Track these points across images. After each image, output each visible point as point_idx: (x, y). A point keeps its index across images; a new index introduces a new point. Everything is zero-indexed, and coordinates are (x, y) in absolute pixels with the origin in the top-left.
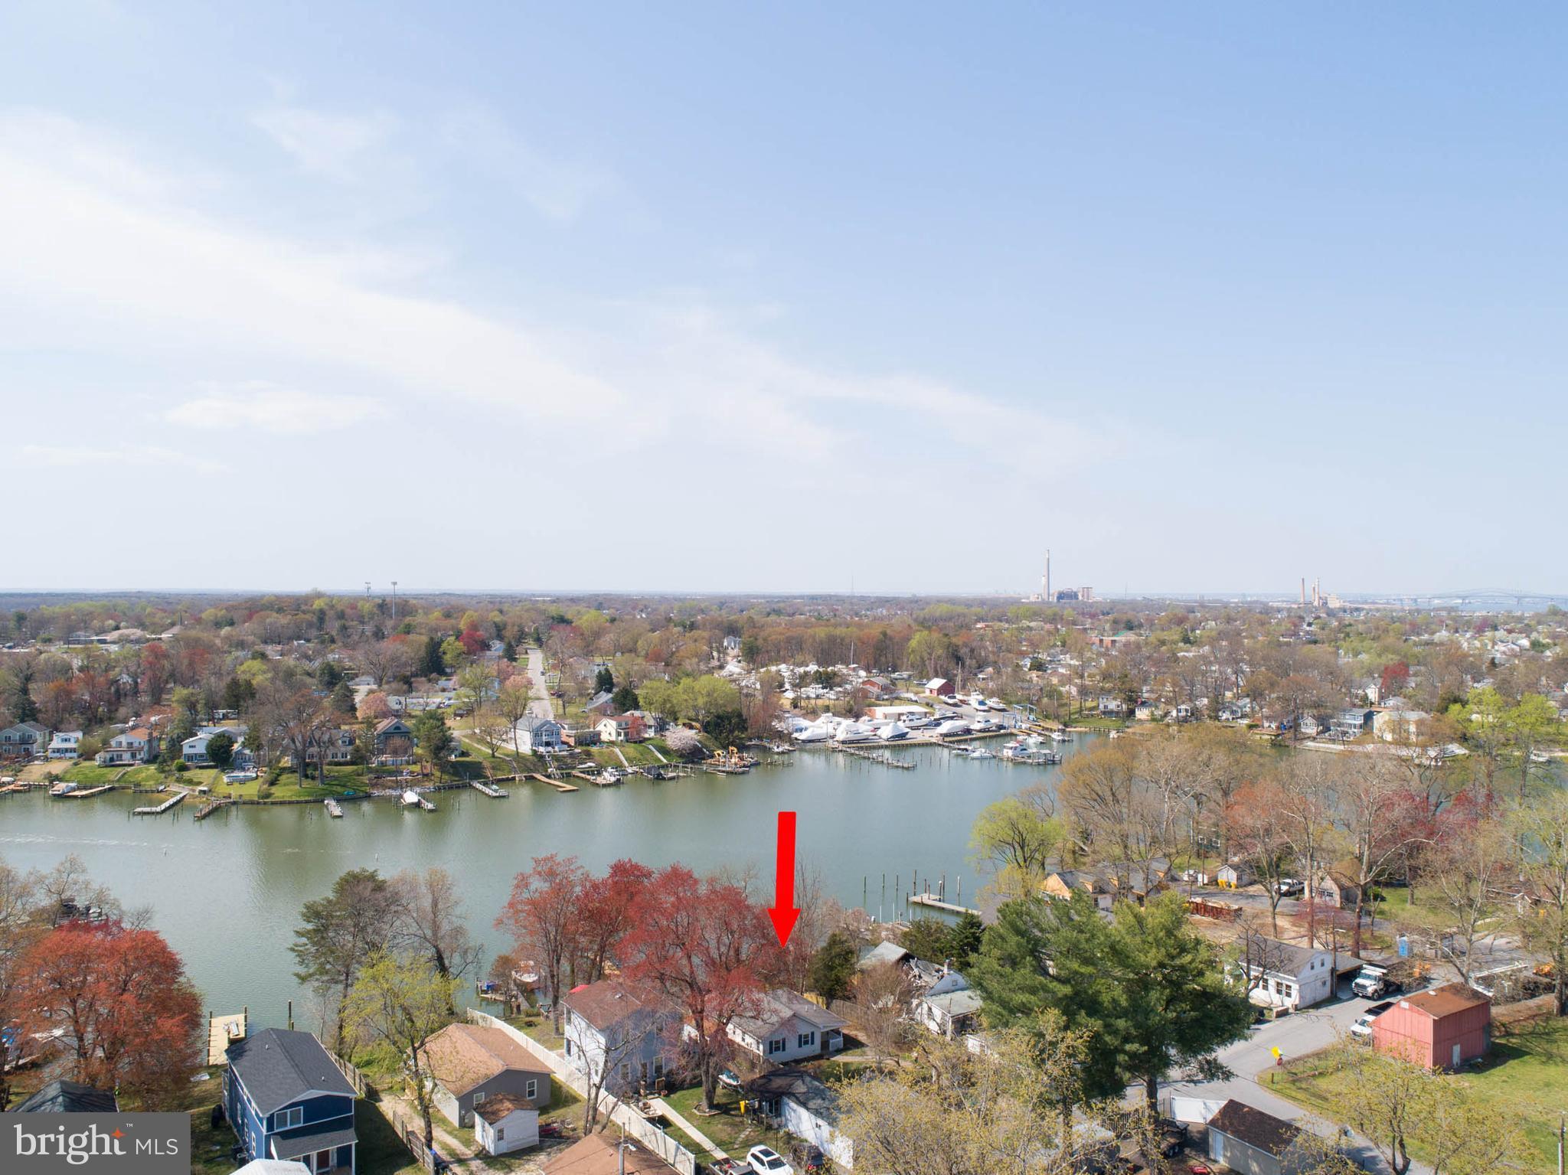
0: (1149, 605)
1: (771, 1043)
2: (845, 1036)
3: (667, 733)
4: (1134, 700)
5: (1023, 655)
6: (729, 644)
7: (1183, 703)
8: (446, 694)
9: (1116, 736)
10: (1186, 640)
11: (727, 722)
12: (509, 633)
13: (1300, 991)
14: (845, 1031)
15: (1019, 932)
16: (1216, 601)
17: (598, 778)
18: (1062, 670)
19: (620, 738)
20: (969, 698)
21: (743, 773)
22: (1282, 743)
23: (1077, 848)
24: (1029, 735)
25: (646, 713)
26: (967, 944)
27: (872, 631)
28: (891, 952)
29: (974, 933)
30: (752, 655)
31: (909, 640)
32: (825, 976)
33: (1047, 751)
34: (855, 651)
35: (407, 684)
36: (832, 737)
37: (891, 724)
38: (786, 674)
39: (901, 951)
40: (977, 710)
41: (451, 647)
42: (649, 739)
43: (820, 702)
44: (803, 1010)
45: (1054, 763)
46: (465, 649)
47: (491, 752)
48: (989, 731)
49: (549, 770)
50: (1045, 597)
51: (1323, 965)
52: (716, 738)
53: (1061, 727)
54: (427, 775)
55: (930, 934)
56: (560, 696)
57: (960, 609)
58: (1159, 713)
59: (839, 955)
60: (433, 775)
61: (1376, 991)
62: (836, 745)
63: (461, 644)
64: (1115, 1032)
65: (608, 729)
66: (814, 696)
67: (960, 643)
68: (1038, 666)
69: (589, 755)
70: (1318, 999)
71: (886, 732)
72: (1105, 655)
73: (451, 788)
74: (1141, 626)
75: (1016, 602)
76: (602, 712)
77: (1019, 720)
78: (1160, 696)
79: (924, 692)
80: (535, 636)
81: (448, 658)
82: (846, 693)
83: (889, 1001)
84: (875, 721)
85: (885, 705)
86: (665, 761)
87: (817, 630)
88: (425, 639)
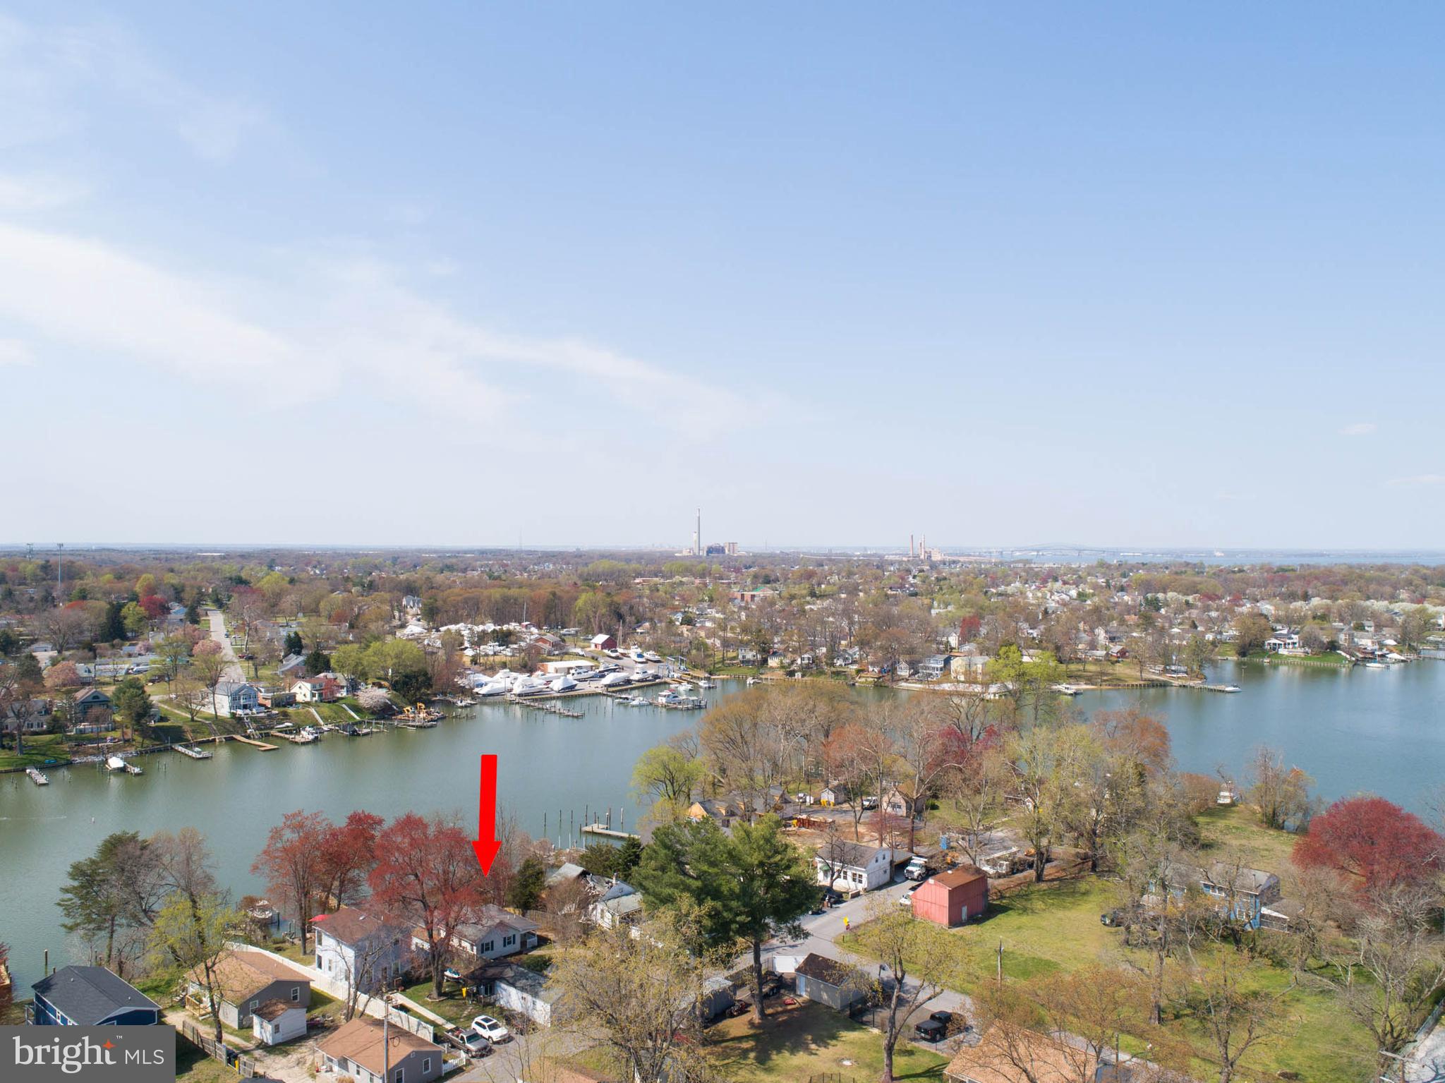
0: (787, 559)
1: (483, 945)
2: (539, 937)
3: (359, 693)
4: (766, 652)
5: (675, 610)
6: (408, 603)
7: (806, 653)
8: (133, 659)
9: (752, 682)
10: (813, 594)
11: (414, 681)
12: (188, 595)
13: (868, 878)
14: (538, 933)
15: (666, 847)
16: (841, 555)
17: (297, 737)
18: (708, 624)
19: (314, 699)
20: (629, 651)
21: (431, 727)
22: (883, 684)
23: (716, 780)
24: (680, 683)
25: (339, 675)
26: (630, 861)
27: (542, 591)
28: (573, 870)
29: (635, 852)
30: (433, 615)
31: (576, 600)
32: (521, 892)
33: (695, 698)
34: (527, 608)
35: (90, 651)
36: (510, 690)
37: (562, 678)
38: (466, 633)
39: (580, 869)
40: (636, 662)
41: (131, 612)
42: (342, 698)
43: (497, 659)
44: (507, 918)
45: (700, 707)
46: (147, 614)
47: (190, 716)
48: (646, 681)
49: (249, 731)
50: (696, 551)
51: (884, 858)
52: (404, 696)
53: (707, 675)
54: (128, 741)
55: (601, 855)
56: (250, 658)
57: (621, 565)
58: (786, 661)
59: (530, 876)
60: (134, 740)
61: (920, 874)
62: (513, 698)
63: (142, 609)
64: (730, 910)
65: (303, 691)
66: (492, 653)
67: (621, 601)
68: (688, 621)
69: (286, 716)
70: (881, 884)
71: (557, 685)
72: (746, 608)
73: (153, 752)
74: (777, 580)
75: (669, 557)
76: (296, 675)
77: (672, 670)
78: (788, 647)
79: (590, 647)
80: (214, 597)
81: (129, 622)
82: (521, 650)
83: (570, 908)
84: (548, 675)
85: (556, 661)
86: (358, 718)
87: (492, 591)
88: (103, 605)
